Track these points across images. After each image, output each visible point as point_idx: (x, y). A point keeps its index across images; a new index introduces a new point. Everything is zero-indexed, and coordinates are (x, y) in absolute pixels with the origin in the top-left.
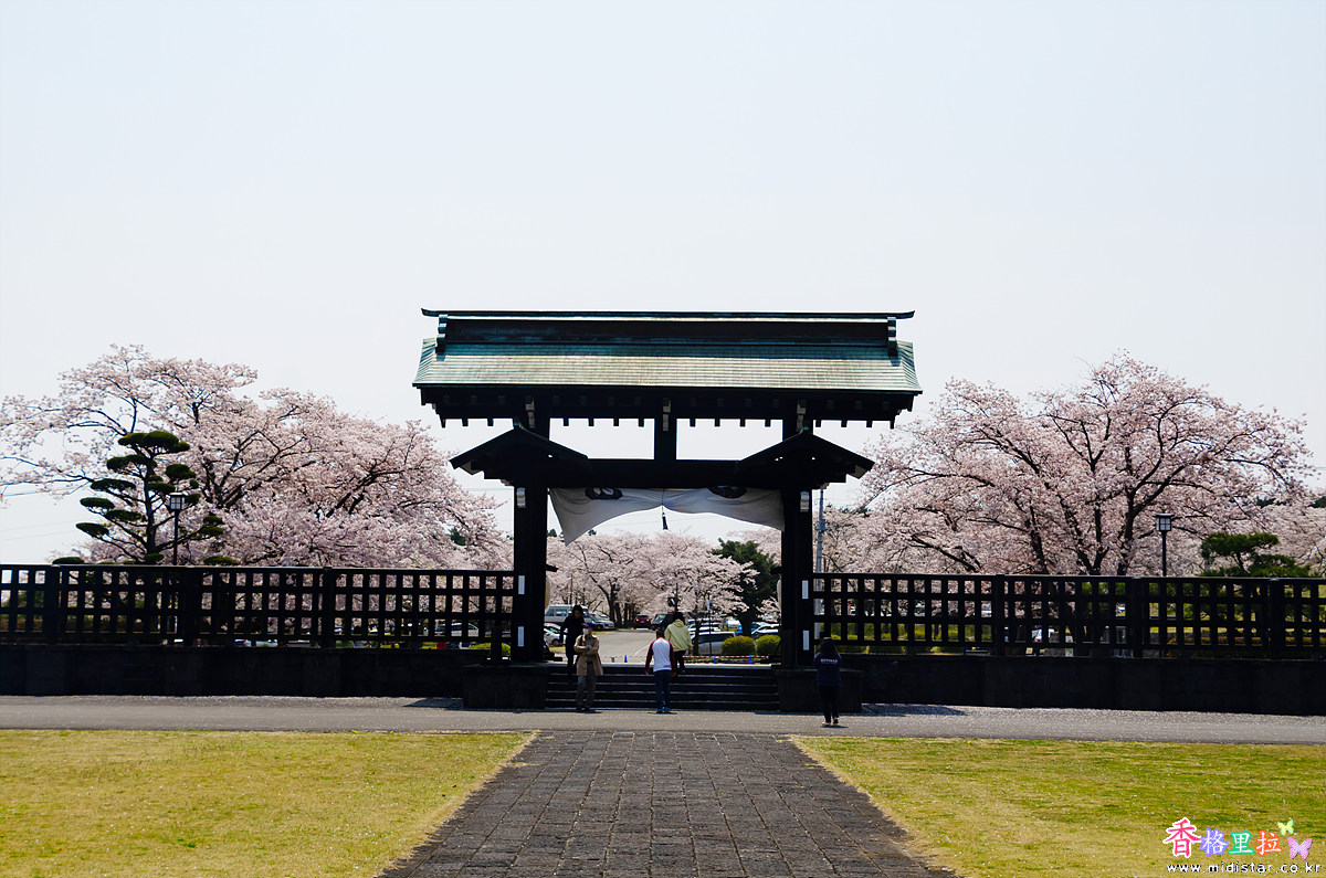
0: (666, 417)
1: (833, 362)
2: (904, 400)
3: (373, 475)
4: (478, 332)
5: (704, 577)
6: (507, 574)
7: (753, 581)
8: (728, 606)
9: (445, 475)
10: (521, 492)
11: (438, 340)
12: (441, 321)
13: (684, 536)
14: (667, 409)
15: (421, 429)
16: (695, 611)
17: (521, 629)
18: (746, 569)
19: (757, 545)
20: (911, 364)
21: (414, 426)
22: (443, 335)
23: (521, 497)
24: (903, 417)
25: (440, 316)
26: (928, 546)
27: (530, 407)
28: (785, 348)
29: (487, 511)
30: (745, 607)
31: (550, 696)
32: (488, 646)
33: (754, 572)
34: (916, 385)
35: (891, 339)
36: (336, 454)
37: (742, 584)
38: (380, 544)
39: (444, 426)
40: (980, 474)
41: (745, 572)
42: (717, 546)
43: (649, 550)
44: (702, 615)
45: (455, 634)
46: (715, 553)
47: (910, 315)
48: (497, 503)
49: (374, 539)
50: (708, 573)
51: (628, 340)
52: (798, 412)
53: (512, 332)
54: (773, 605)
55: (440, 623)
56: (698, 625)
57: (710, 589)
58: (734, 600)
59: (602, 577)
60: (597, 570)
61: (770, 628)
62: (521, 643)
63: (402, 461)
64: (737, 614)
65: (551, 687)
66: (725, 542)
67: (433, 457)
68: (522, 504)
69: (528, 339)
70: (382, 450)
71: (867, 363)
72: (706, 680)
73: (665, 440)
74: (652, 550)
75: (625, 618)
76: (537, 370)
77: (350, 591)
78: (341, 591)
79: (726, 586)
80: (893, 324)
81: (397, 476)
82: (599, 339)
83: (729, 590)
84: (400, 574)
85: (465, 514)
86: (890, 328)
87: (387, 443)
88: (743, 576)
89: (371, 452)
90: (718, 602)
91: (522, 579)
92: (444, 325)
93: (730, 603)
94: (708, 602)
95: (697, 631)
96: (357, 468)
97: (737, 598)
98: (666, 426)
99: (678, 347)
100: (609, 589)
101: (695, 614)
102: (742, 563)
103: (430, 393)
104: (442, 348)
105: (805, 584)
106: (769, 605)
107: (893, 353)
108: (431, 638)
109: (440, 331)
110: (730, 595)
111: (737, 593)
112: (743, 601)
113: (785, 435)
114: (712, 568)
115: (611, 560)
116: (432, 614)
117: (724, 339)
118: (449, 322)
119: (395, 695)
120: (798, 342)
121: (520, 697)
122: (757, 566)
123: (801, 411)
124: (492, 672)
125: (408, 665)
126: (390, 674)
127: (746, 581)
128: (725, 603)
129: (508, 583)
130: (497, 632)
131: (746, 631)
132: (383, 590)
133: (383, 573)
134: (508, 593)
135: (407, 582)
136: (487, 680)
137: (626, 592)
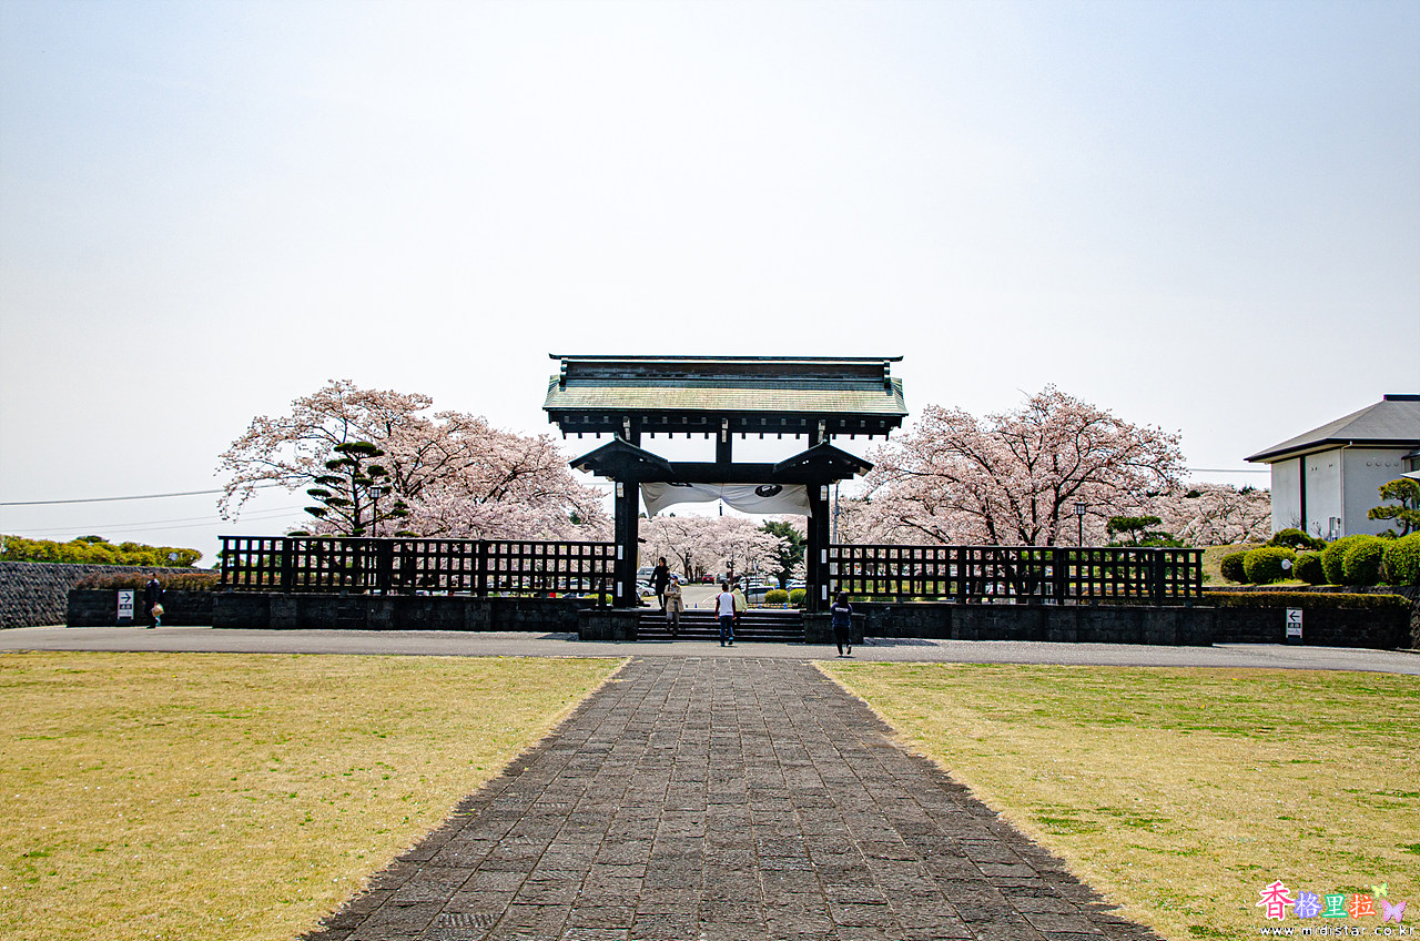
0: (724, 432)
2: (891, 421)
3: (515, 473)
4: (589, 371)
5: (752, 547)
6: (611, 544)
7: (788, 550)
8: (770, 568)
9: (566, 474)
10: (620, 485)
11: (561, 376)
12: (563, 363)
13: (738, 517)
14: (725, 426)
15: (549, 440)
17: (620, 584)
18: (782, 541)
19: (790, 525)
20: (901, 395)
21: (544, 438)
22: (564, 373)
23: (620, 489)
24: (895, 432)
25: (563, 359)
26: (912, 525)
27: (627, 424)
28: (810, 383)
29: (596, 499)
30: (782, 569)
31: (641, 632)
32: (596, 596)
33: (789, 544)
34: (905, 409)
35: (886, 376)
36: (488, 458)
37: (780, 552)
38: (520, 522)
39: (565, 438)
40: (950, 474)
41: (781, 543)
42: (762, 525)
43: (713, 528)
45: (573, 587)
46: (761, 530)
47: (900, 359)
48: (604, 493)
49: (515, 519)
50: (755, 545)
51: (697, 377)
52: (819, 428)
53: (614, 371)
54: (802, 567)
55: (562, 580)
57: (757, 555)
58: (774, 564)
59: (679, 547)
60: (676, 542)
61: (799, 584)
62: (620, 594)
63: (535, 463)
64: (776, 574)
65: (641, 625)
66: (768, 521)
67: (557, 460)
68: (621, 494)
69: (625, 376)
70: (521, 456)
71: (868, 394)
73: (724, 449)
75: (697, 576)
76: (631, 398)
77: (498, 556)
78: (491, 556)
79: (768, 554)
80: (888, 365)
81: (532, 474)
82: (677, 375)
83: (770, 556)
84: (534, 544)
85: (581, 501)
86: (886, 368)
87: (525, 450)
88: (780, 546)
89: (514, 457)
90: (763, 565)
91: (620, 548)
92: (565, 366)
93: (771, 566)
94: (755, 565)
96: (503, 468)
97: (776, 562)
98: (724, 440)
99: (733, 382)
100: (684, 556)
101: (746, 574)
102: (779, 537)
103: (555, 415)
104: (563, 383)
105: (824, 552)
106: (799, 567)
107: (887, 386)
108: (557, 590)
109: (562, 370)
110: (771, 560)
111: (776, 559)
112: (780, 564)
113: (810, 445)
114: (758, 540)
115: (686, 535)
116: (556, 573)
117: (766, 376)
118: (569, 363)
119: (530, 630)
120: (819, 377)
121: (619, 633)
122: (790, 539)
123: (822, 428)
124: (599, 615)
125: (539, 610)
126: (526, 615)
127: (783, 550)
128: (767, 565)
129: (611, 551)
130: (603, 586)
131: (783, 586)
132: (521, 556)
133: (521, 544)
134: (611, 558)
135: (539, 550)
136: (596, 620)
137: (696, 558)
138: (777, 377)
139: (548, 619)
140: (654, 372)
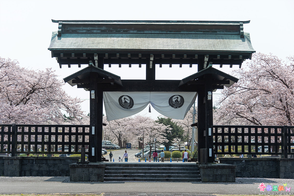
0: (151, 62)
1: (218, 40)
2: (248, 55)
3: (33, 90)
4: (74, 29)
5: (153, 130)
6: (87, 126)
7: (170, 132)
8: (161, 141)
9: (61, 90)
10: (93, 92)
11: (58, 32)
12: (60, 24)
13: (144, 116)
14: (152, 59)
15: (52, 72)
16: (150, 142)
17: (93, 149)
18: (168, 127)
19: (171, 119)
20: (249, 41)
21: (49, 70)
22: (61, 30)
23: (93, 94)
25: (59, 22)
26: (242, 117)
27: (96, 58)
28: (199, 35)
29: (77, 104)
30: (167, 141)
31: (106, 176)
32: (80, 155)
33: (171, 129)
34: (253, 49)
35: (241, 31)
36: (19, 81)
37: (166, 133)
38: (36, 115)
39: (61, 67)
40: (266, 89)
41: (167, 128)
42: (157, 119)
43: (133, 122)
44: (152, 144)
45: (66, 151)
46: (156, 122)
47: (248, 22)
49: (33, 114)
50: (154, 129)
51: (135, 32)
52: (205, 60)
53: (88, 28)
54: (177, 140)
55: (60, 147)
56: (151, 147)
57: (155, 134)
58: (163, 138)
59: (116, 131)
60: (114, 128)
61: (176, 148)
62: (93, 154)
63: (45, 84)
64: (164, 143)
65: (106, 173)
66: (160, 118)
67: (57, 82)
68: (93, 97)
69: (95, 31)
70: (37, 80)
71: (232, 41)
72: (170, 169)
73: (151, 72)
74: (133, 121)
75: (124, 145)
76: (99, 43)
77: (23, 133)
78: (19, 133)
79: (161, 133)
80: (242, 25)
81: (43, 90)
82: (124, 31)
83: (162, 135)
84: (43, 127)
85: (69, 105)
86: (241, 27)
87: (38, 77)
88: (167, 130)
89: (33, 81)
90: (158, 139)
91: (93, 128)
92: (61, 26)
93: (162, 140)
94: (155, 139)
95: (151, 150)
96: (27, 87)
97: (165, 138)
98: (151, 66)
99: (155, 34)
100: (118, 135)
101: (150, 143)
102: (166, 126)
103: (55, 53)
104: (60, 35)
105: (210, 129)
106: (176, 140)
107: (242, 37)
108: (57, 152)
109: (59, 28)
110: (162, 137)
111: (164, 136)
112: (167, 139)
113: (199, 70)
114: (156, 127)
115: (119, 125)
116: (57, 143)
117: (174, 31)
118: (63, 24)
119: (42, 175)
120: (204, 32)
121: (94, 177)
122: (171, 127)
123: (206, 59)
124: (82, 167)
125: (47, 164)
126: (40, 167)
127: (168, 132)
128: (160, 139)
129: (87, 130)
130: (83, 150)
131: (167, 149)
132: (37, 133)
133: (37, 126)
134: (87, 134)
135: (46, 130)
136: (79, 170)
137: (124, 136)
138: (180, 32)
139: (51, 169)
140: (111, 29)
